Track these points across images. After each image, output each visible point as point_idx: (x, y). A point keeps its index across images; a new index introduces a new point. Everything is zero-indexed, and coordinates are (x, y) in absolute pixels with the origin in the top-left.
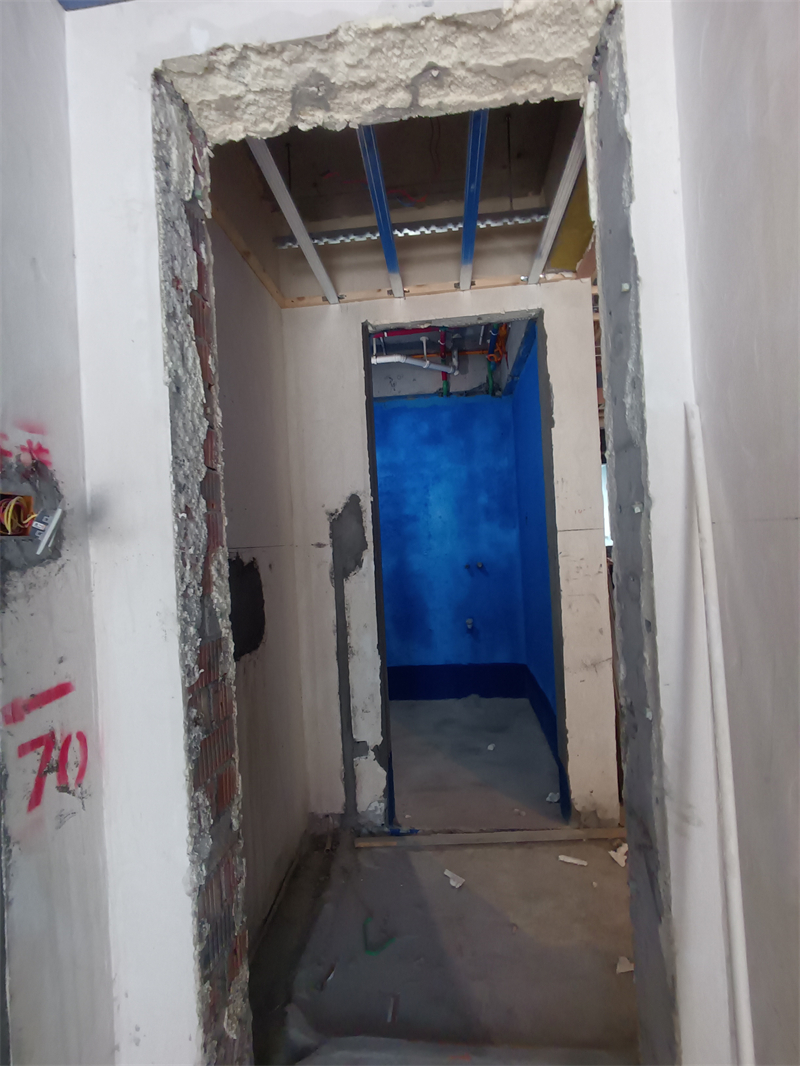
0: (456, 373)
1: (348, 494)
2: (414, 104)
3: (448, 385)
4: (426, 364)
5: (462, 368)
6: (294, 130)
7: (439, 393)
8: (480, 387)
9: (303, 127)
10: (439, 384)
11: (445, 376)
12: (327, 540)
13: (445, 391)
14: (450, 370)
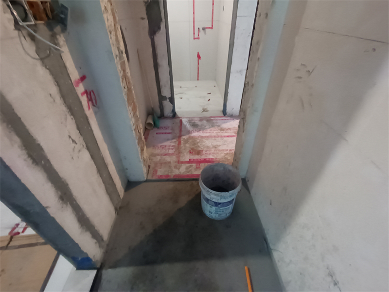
12: (145, 16)
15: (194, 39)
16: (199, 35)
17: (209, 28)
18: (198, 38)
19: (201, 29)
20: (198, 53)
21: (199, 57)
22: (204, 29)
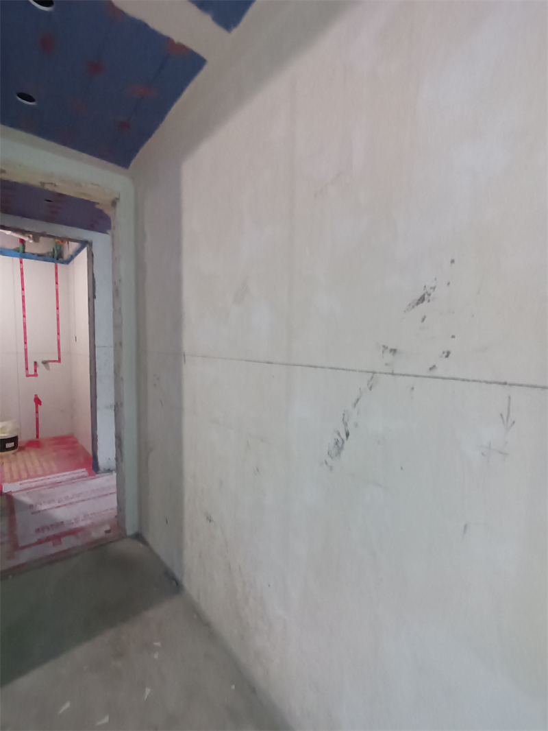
0: (31, 241)
2: (43, 186)
3: (24, 246)
4: (9, 232)
5: (36, 239)
7: (17, 250)
8: (48, 253)
11: (22, 241)
13: (21, 249)
14: (26, 239)
15: (28, 376)
16: (35, 371)
17: (54, 361)
18: (36, 375)
19: (39, 363)
20: (36, 395)
21: (38, 401)
22: (45, 363)
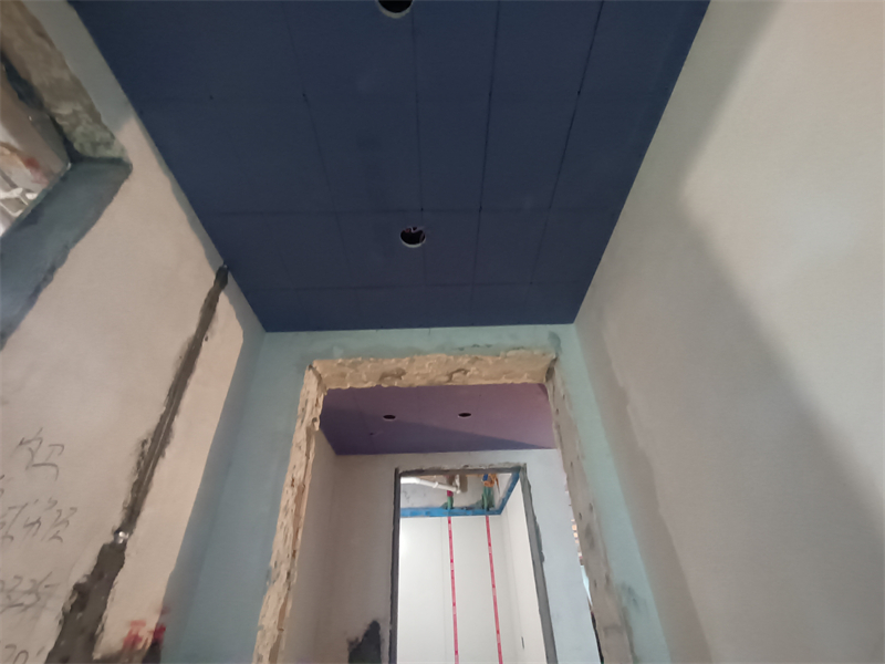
0: (459, 492)
1: (369, 621)
2: (450, 380)
3: (452, 501)
4: (436, 485)
5: (463, 487)
6: (379, 387)
7: (445, 507)
8: (477, 503)
9: (385, 386)
10: (445, 500)
11: (450, 494)
13: (449, 505)
14: (453, 490)
